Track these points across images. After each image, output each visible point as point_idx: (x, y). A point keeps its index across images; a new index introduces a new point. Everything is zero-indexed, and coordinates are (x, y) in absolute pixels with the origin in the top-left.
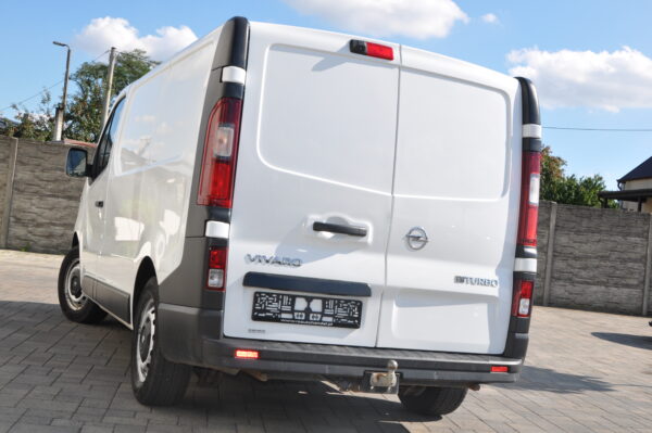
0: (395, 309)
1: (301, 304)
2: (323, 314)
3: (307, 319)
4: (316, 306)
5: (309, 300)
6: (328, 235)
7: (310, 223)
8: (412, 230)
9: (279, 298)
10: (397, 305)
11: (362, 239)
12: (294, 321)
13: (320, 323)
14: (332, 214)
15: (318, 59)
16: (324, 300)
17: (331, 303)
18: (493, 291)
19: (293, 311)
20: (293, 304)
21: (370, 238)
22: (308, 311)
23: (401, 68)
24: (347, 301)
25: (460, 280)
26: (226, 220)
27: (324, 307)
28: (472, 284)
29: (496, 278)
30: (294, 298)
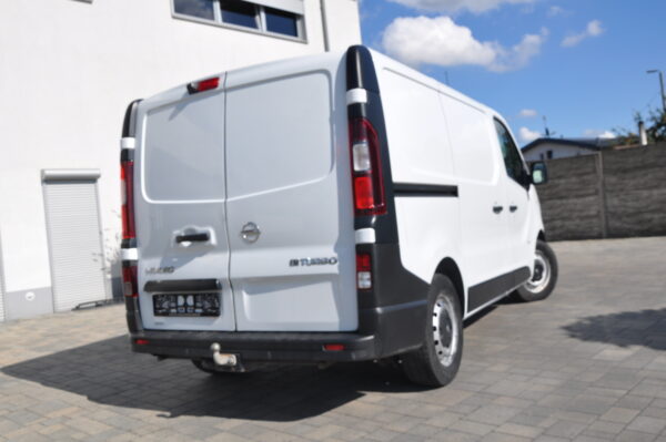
0: (246, 297)
1: (181, 301)
2: (195, 307)
3: (186, 312)
4: (190, 301)
5: (185, 296)
6: (186, 244)
7: (174, 238)
8: (245, 226)
9: (168, 298)
10: (248, 293)
11: (207, 243)
12: (178, 314)
13: (193, 314)
14: (187, 227)
15: (172, 110)
16: (195, 296)
17: (199, 298)
18: (333, 269)
19: (177, 307)
20: (176, 301)
21: (213, 240)
22: (186, 305)
23: (226, 90)
24: (210, 295)
25: (294, 263)
26: (134, 246)
27: (195, 301)
28: (308, 265)
29: (335, 255)
30: (176, 296)
